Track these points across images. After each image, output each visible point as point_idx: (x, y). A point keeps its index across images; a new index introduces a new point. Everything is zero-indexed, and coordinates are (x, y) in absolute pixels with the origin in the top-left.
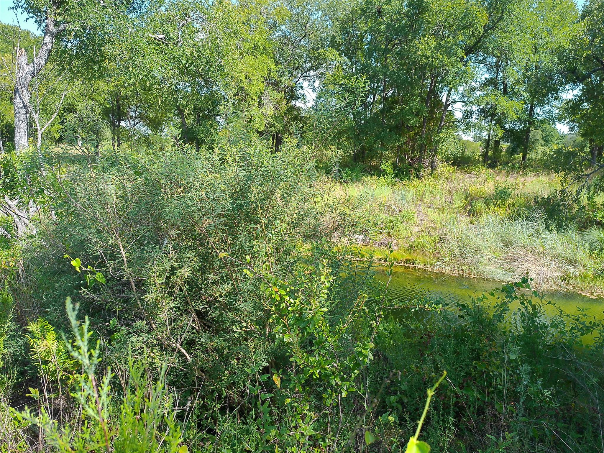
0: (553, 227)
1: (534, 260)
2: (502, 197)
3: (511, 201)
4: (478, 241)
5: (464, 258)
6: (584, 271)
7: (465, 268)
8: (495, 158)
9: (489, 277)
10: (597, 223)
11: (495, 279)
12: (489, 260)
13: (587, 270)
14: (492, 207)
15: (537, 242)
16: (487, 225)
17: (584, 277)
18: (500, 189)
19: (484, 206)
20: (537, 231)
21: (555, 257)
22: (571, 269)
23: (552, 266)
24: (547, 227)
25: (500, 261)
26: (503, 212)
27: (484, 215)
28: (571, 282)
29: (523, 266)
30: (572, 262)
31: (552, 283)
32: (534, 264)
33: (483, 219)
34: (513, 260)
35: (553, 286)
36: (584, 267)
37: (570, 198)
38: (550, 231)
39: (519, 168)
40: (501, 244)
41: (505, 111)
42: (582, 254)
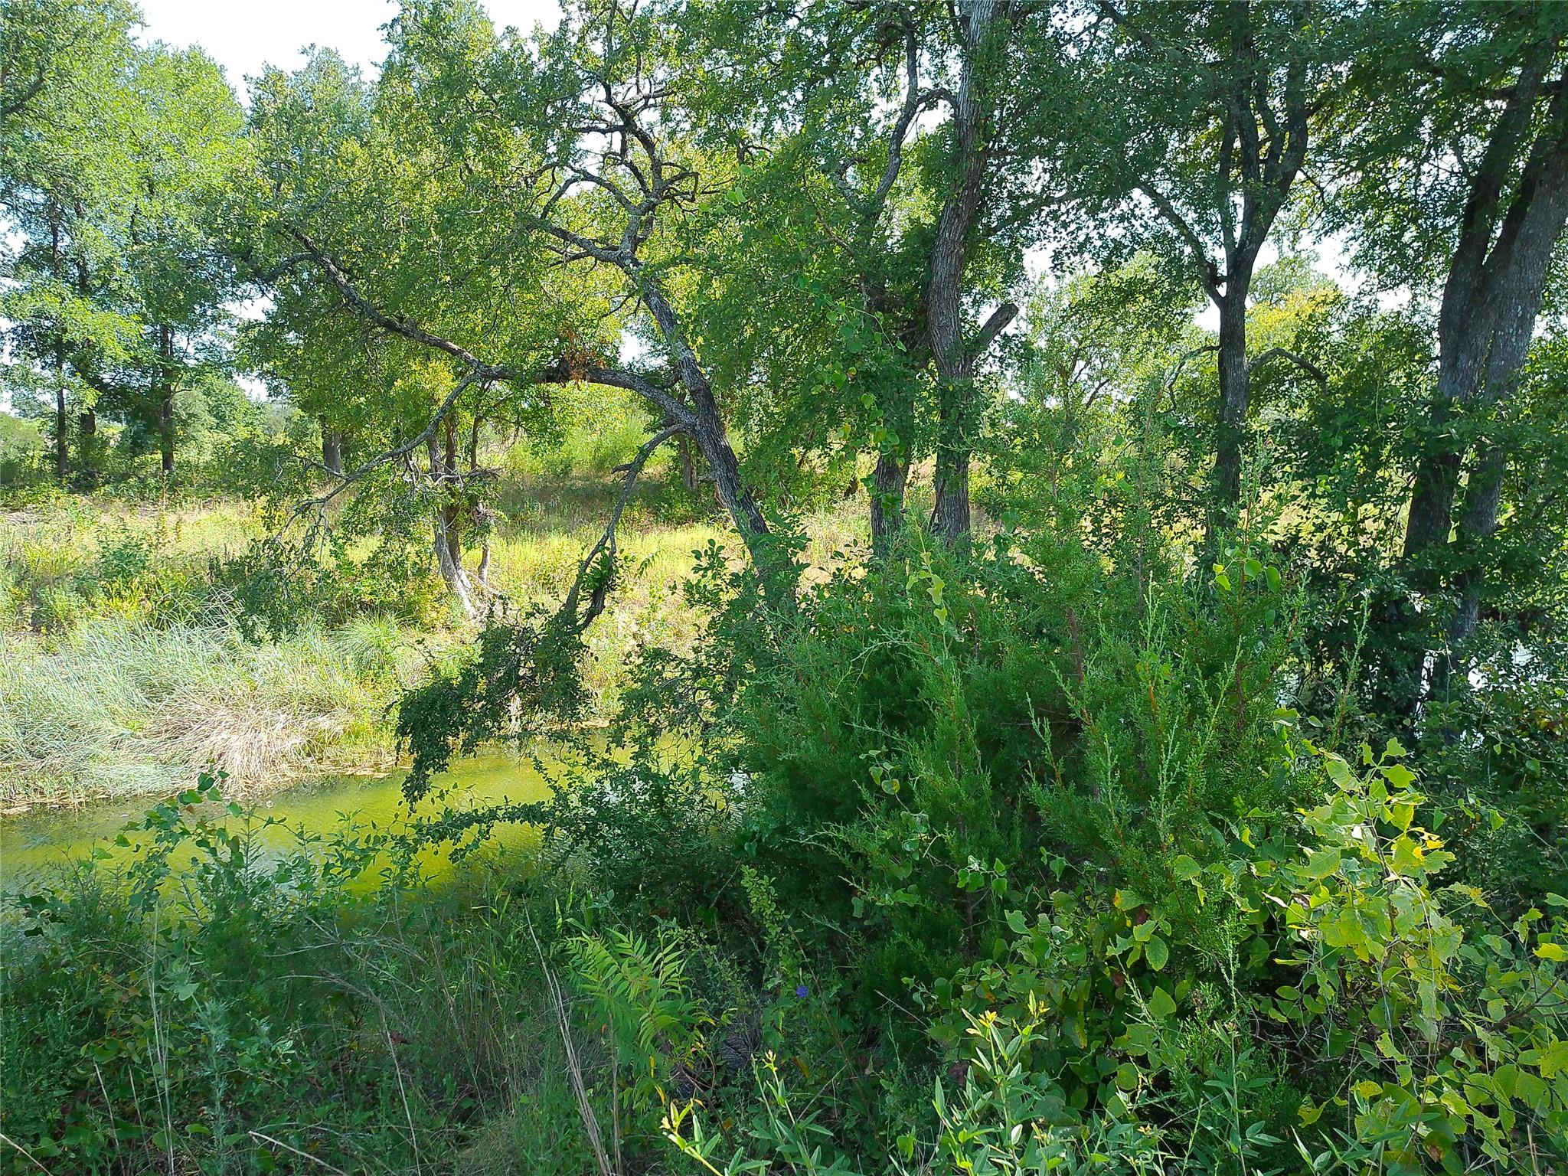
0: (260, 632)
1: (232, 721)
2: (124, 570)
3: (148, 577)
4: (76, 701)
5: (41, 757)
6: (352, 721)
7: (47, 784)
8: (87, 464)
9: (120, 791)
10: (364, 606)
11: (139, 791)
12: (116, 744)
13: (358, 716)
14: (100, 598)
15: (232, 674)
16: (90, 652)
17: (353, 734)
18: (116, 546)
19: (76, 600)
20: (231, 647)
21: (283, 703)
22: (324, 722)
23: (279, 726)
24: (248, 633)
25: (145, 742)
26: (132, 611)
27: (82, 625)
28: (329, 752)
29: (206, 742)
30: (324, 706)
31: (285, 766)
32: (233, 729)
33: (81, 633)
34: (178, 732)
35: (289, 774)
36: (351, 710)
37: (292, 556)
38: (257, 643)
39: (158, 489)
40: (140, 697)
41: (92, 338)
42: (344, 685)
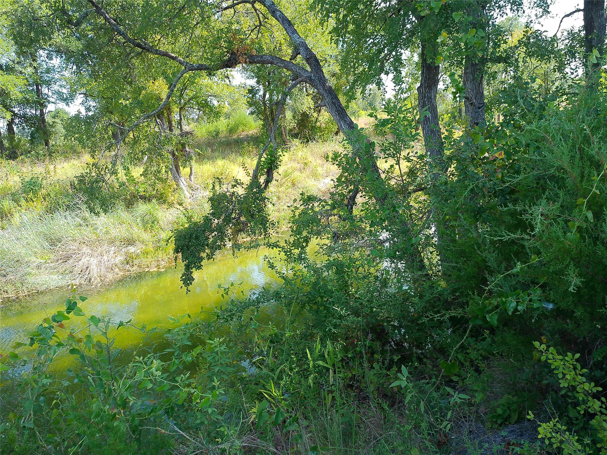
0: (98, 209)
1: (90, 252)
2: (32, 189)
3: (44, 191)
4: (20, 250)
5: (5, 276)
6: (144, 247)
7: (10, 288)
8: (13, 148)
9: (43, 288)
10: (143, 198)
11: (52, 287)
12: (38, 267)
13: (146, 245)
14: (23, 202)
15: (87, 232)
16: (23, 225)
17: (146, 253)
18: (27, 179)
19: (13, 204)
20: (85, 219)
21: (112, 242)
22: (132, 249)
23: (112, 252)
24: (92, 210)
25: (52, 265)
26: (39, 207)
27: (17, 215)
28: (136, 262)
29: (80, 263)
30: (130, 242)
31: (117, 270)
32: (92, 256)
33: (16, 219)
34: (67, 259)
35: (119, 272)
36: (143, 242)
37: (107, 171)
38: (97, 214)
39: (44, 155)
40: (46, 244)
42: (138, 232)
